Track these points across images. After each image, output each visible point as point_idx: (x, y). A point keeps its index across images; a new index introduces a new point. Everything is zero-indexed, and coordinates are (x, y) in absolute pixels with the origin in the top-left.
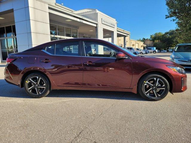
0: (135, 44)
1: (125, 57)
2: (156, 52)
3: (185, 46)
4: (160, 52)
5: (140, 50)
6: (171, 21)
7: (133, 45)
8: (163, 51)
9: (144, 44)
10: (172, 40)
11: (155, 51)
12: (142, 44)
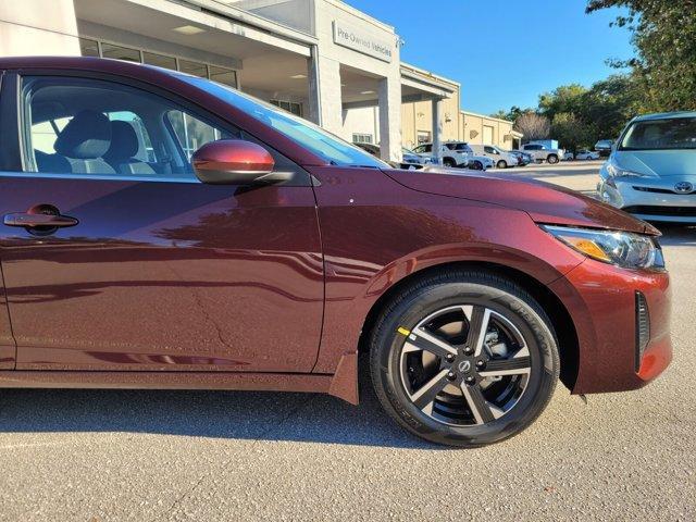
0: (479, 130)
1: (269, 174)
2: (557, 160)
3: (665, 126)
4: (575, 159)
5: (498, 153)
6: (611, 24)
7: (473, 134)
8: (585, 156)
9: (514, 128)
10: (619, 111)
11: (556, 156)
12: (506, 128)
